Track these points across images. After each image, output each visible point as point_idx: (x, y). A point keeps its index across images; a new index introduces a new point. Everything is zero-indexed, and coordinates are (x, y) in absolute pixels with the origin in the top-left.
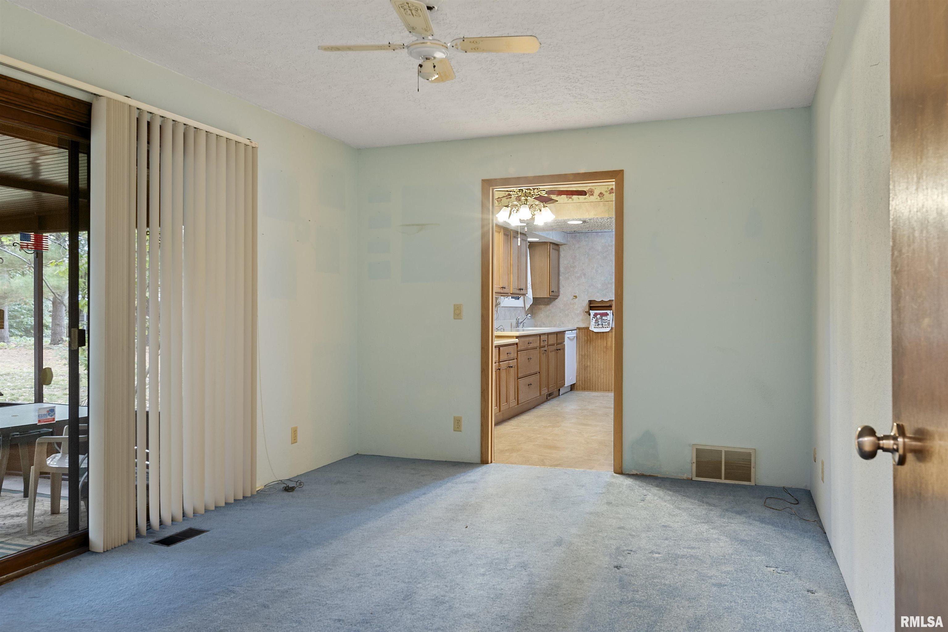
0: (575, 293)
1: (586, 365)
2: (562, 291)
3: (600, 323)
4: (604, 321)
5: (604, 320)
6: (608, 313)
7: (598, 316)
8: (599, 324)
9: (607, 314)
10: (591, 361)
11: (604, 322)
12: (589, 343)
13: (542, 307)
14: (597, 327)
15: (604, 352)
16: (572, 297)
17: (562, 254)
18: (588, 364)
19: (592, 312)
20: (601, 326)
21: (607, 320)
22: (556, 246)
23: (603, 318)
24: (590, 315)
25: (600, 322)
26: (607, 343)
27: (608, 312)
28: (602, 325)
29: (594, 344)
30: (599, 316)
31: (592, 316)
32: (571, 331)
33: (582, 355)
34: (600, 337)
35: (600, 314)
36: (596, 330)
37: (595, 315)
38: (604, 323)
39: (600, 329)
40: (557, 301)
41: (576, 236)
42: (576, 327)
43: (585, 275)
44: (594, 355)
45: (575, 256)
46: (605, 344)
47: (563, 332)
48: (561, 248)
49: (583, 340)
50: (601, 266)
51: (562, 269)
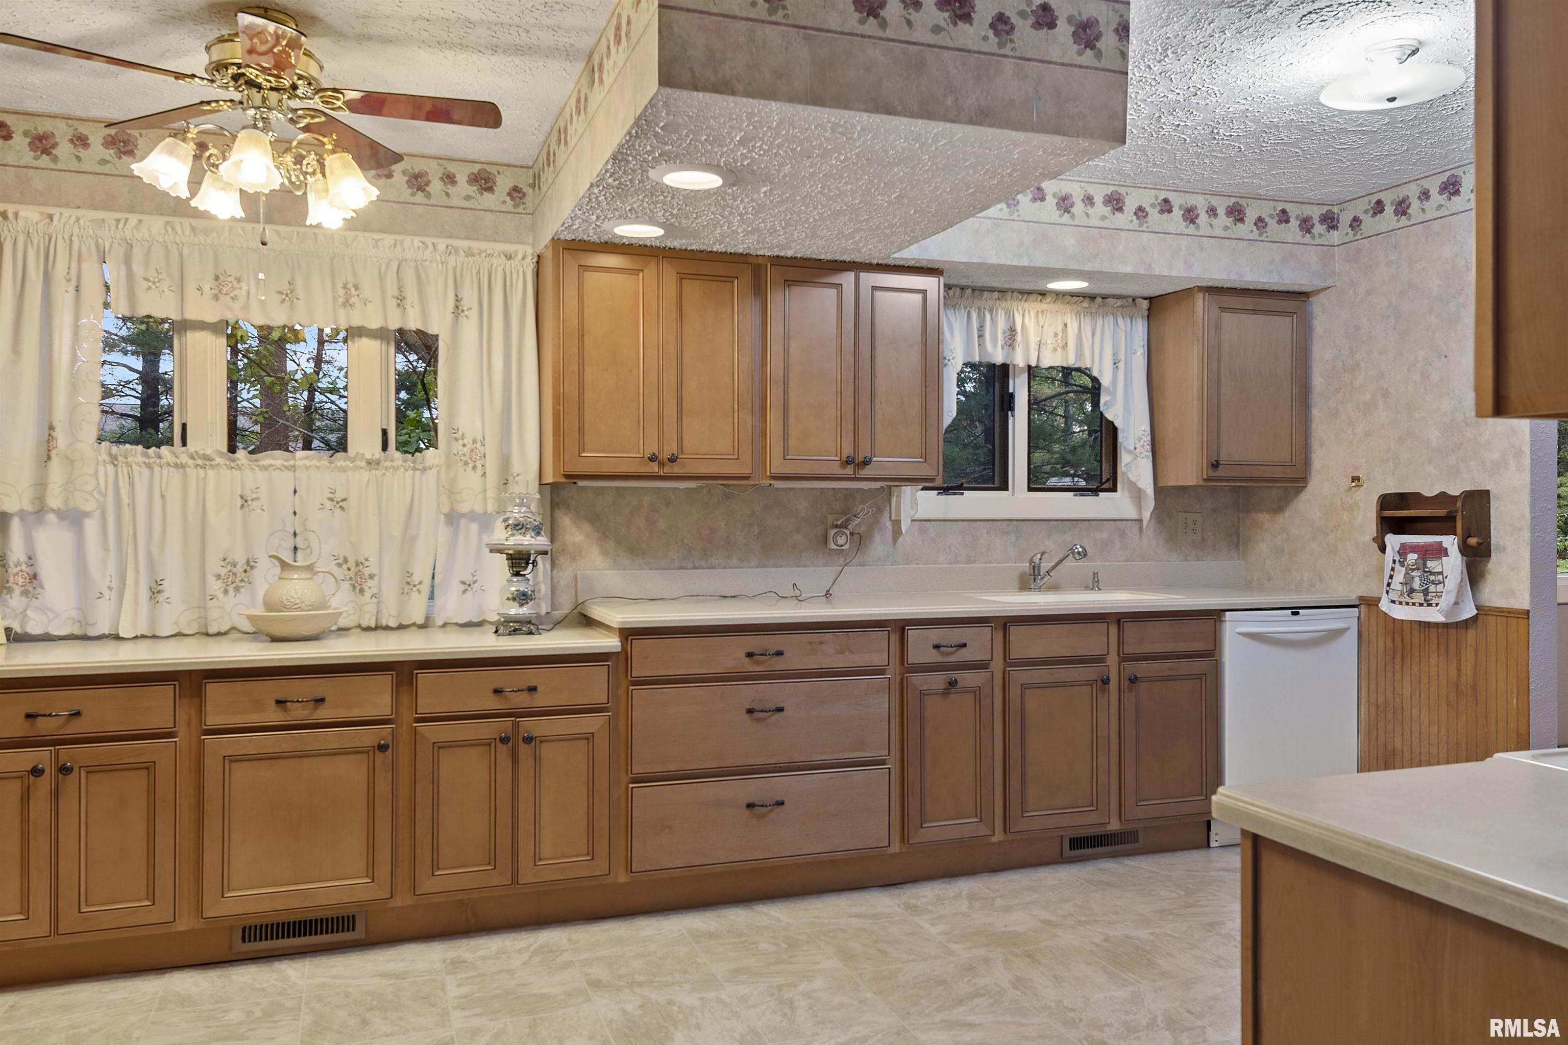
0: (1356, 468)
1: (1390, 747)
2: (1317, 461)
3: (1416, 585)
4: (1432, 578)
5: (1432, 573)
6: (1444, 545)
7: (1412, 557)
8: (1412, 591)
9: (1440, 552)
10: (1407, 733)
11: (1433, 583)
12: (1398, 660)
13: (1264, 517)
14: (1408, 600)
15: (1448, 704)
16: (1348, 483)
17: (1320, 325)
18: (1398, 745)
19: (1393, 541)
20: (1419, 598)
21: (1441, 573)
22: (1302, 296)
23: (1430, 564)
24: (1383, 549)
25: (1417, 580)
26: (1459, 670)
27: (1450, 542)
28: (1426, 592)
29: (1415, 669)
30: (1416, 556)
31: (1391, 553)
32: (1289, 612)
33: (1377, 706)
34: (1436, 641)
35: (1414, 548)
36: (1400, 613)
37: (1403, 551)
38: (1432, 588)
39: (1417, 608)
40: (1304, 496)
41: (1359, 250)
42: (1354, 597)
43: (1386, 394)
44: (1415, 712)
45: (1358, 328)
46: (1453, 673)
47: (1215, 616)
48: (1316, 304)
49: (1381, 649)
50: (1440, 356)
51: (1318, 382)
